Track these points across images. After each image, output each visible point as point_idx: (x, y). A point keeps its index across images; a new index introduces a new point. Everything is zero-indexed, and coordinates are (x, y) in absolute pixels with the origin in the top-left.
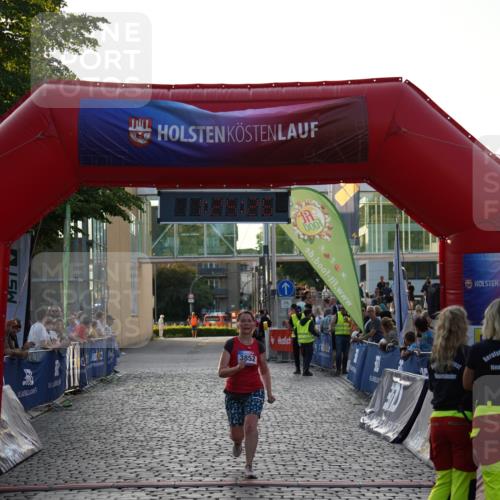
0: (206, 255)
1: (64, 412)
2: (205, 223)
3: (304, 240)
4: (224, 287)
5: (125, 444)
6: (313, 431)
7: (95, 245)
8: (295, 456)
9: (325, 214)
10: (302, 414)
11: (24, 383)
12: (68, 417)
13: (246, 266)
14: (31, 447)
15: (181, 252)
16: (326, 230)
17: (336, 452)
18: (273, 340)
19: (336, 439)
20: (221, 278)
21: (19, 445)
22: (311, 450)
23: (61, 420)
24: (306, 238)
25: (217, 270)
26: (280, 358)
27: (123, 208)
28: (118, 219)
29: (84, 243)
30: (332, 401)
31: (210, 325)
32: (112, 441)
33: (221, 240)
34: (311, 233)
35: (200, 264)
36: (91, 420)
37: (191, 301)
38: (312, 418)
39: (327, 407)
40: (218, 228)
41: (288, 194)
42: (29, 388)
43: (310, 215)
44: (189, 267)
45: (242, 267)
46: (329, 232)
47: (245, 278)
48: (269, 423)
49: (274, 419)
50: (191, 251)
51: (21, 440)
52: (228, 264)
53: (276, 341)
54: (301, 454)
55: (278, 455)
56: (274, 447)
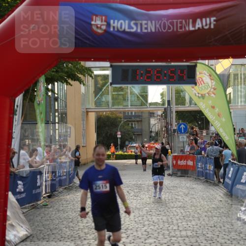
0: (129, 107)
1: (43, 209)
2: (129, 86)
3: (199, 97)
4: (140, 128)
5: (86, 231)
6: (207, 222)
7: (59, 100)
8: (198, 239)
9: (211, 79)
10: (199, 211)
11: (18, 190)
12: (47, 212)
13: (153, 113)
14: (25, 233)
15: (113, 105)
16: (212, 90)
17: (225, 237)
18: (174, 162)
19: (223, 228)
20: (138, 121)
21: (18, 232)
22: (207, 235)
23: (42, 215)
24: (200, 95)
25: (135, 116)
26: (179, 174)
27: (80, 76)
28: (77, 83)
29: (52, 99)
30: (216, 202)
31: (132, 152)
32: (77, 229)
33: (138, 97)
34: (203, 92)
35: (124, 112)
36: (62, 215)
37: (119, 136)
38: (206, 214)
39: (213, 206)
40: (136, 89)
41: (195, 66)
42: (20, 193)
43: (202, 80)
44: (118, 115)
45: (151, 114)
46: (214, 92)
47: (153, 121)
48: (178, 217)
49: (180, 215)
50: (119, 104)
51: (18, 228)
52: (142, 112)
53: (177, 162)
54: (202, 238)
55: (187, 239)
56: (184, 233)
